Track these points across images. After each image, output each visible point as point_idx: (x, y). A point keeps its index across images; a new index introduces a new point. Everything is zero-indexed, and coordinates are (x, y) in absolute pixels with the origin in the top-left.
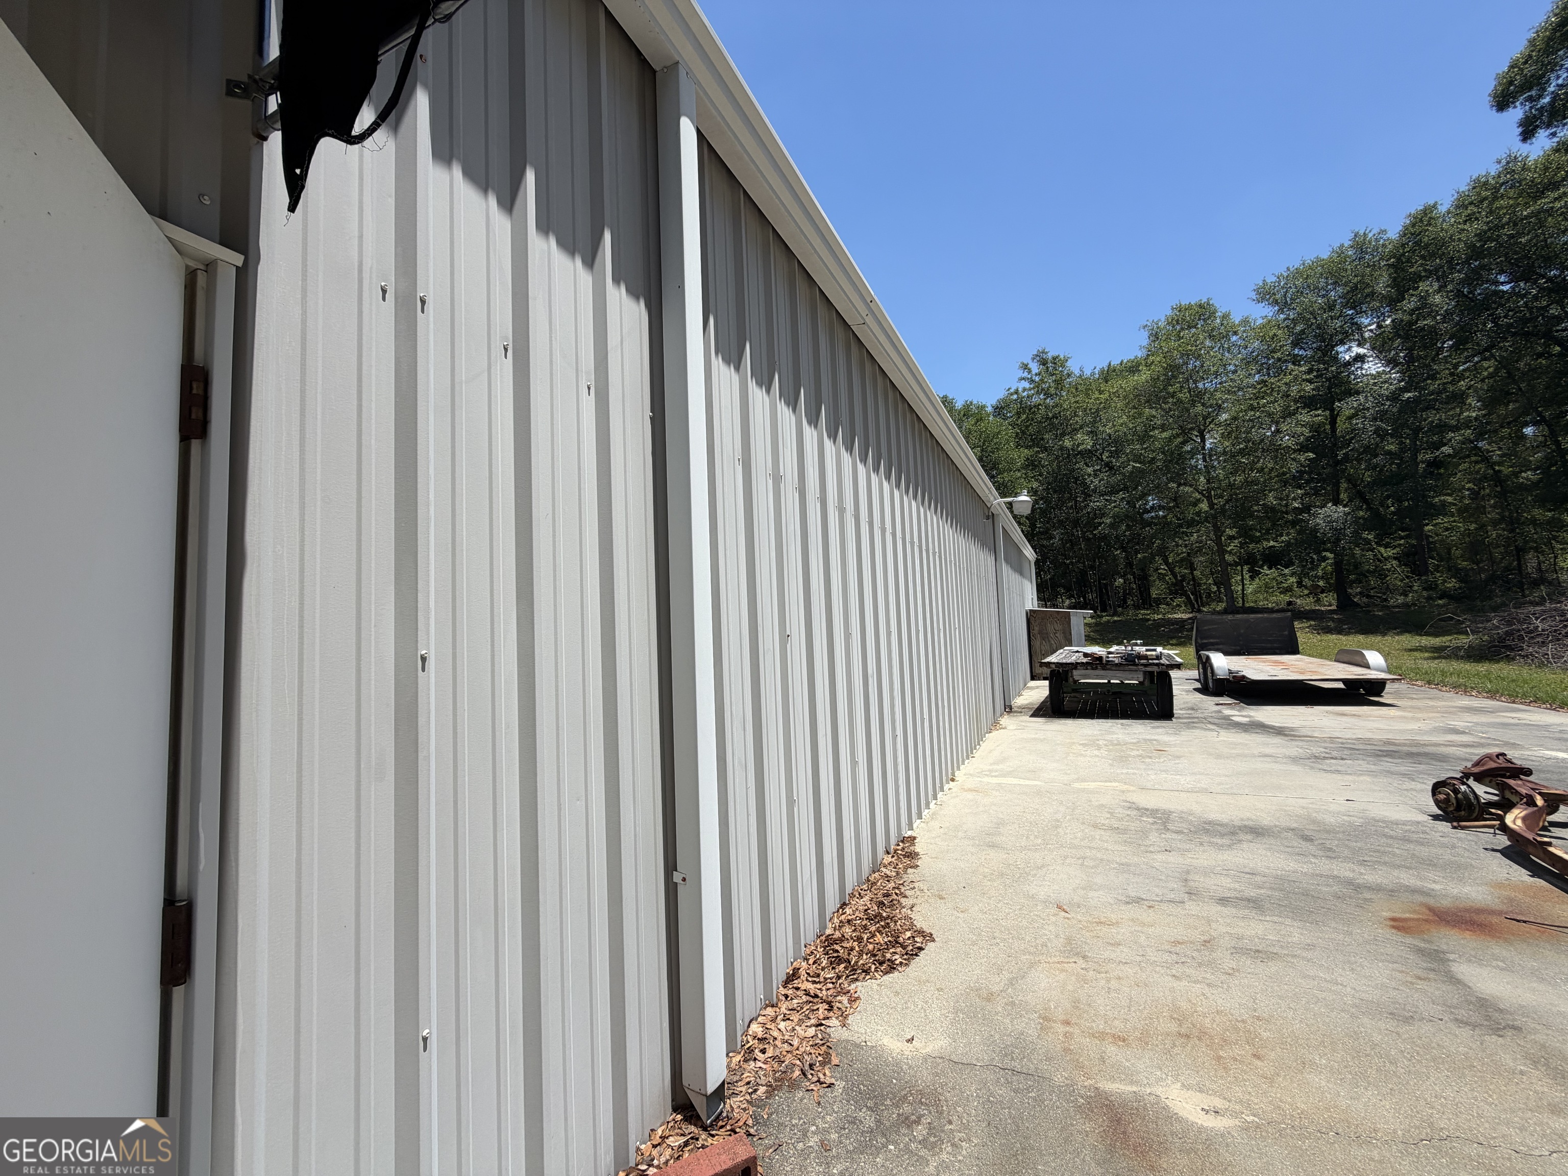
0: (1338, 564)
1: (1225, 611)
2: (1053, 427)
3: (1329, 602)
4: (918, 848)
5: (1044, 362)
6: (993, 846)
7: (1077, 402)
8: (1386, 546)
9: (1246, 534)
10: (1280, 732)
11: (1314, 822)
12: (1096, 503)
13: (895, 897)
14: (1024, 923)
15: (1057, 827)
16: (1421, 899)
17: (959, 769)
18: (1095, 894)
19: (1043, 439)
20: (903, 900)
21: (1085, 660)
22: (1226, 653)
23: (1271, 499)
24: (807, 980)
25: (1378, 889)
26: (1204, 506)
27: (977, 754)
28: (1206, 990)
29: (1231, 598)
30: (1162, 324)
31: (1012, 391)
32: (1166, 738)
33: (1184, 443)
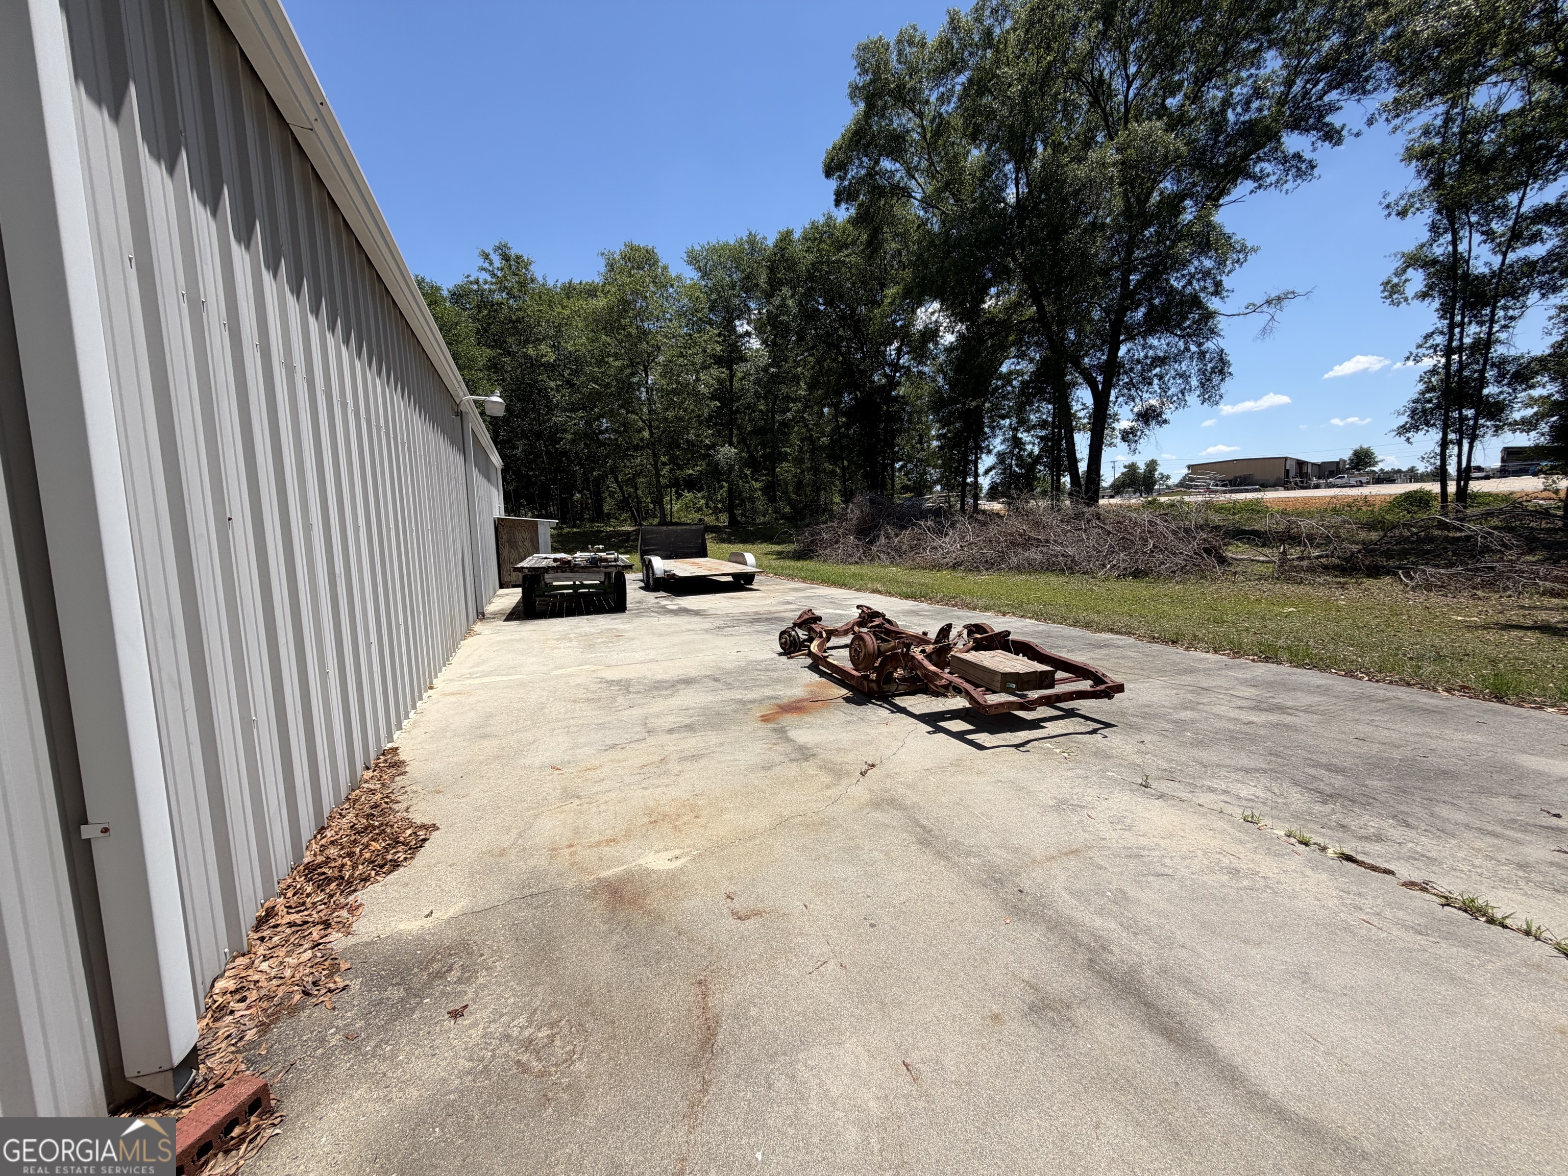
0: (730, 491)
1: (659, 524)
2: (518, 332)
3: (724, 519)
4: (402, 756)
5: (506, 258)
6: (484, 736)
7: (540, 311)
8: (756, 481)
9: (673, 460)
10: (697, 613)
11: (720, 669)
12: (558, 418)
13: (385, 806)
14: (525, 788)
15: (543, 708)
16: (774, 701)
17: (436, 677)
18: (581, 751)
19: (506, 342)
20: (395, 807)
21: (555, 564)
22: (664, 558)
23: (692, 437)
24: (288, 913)
25: (752, 702)
26: (646, 434)
27: (456, 659)
28: (665, 790)
29: (664, 515)
30: (617, 256)
31: (472, 279)
32: (622, 626)
33: (633, 374)
